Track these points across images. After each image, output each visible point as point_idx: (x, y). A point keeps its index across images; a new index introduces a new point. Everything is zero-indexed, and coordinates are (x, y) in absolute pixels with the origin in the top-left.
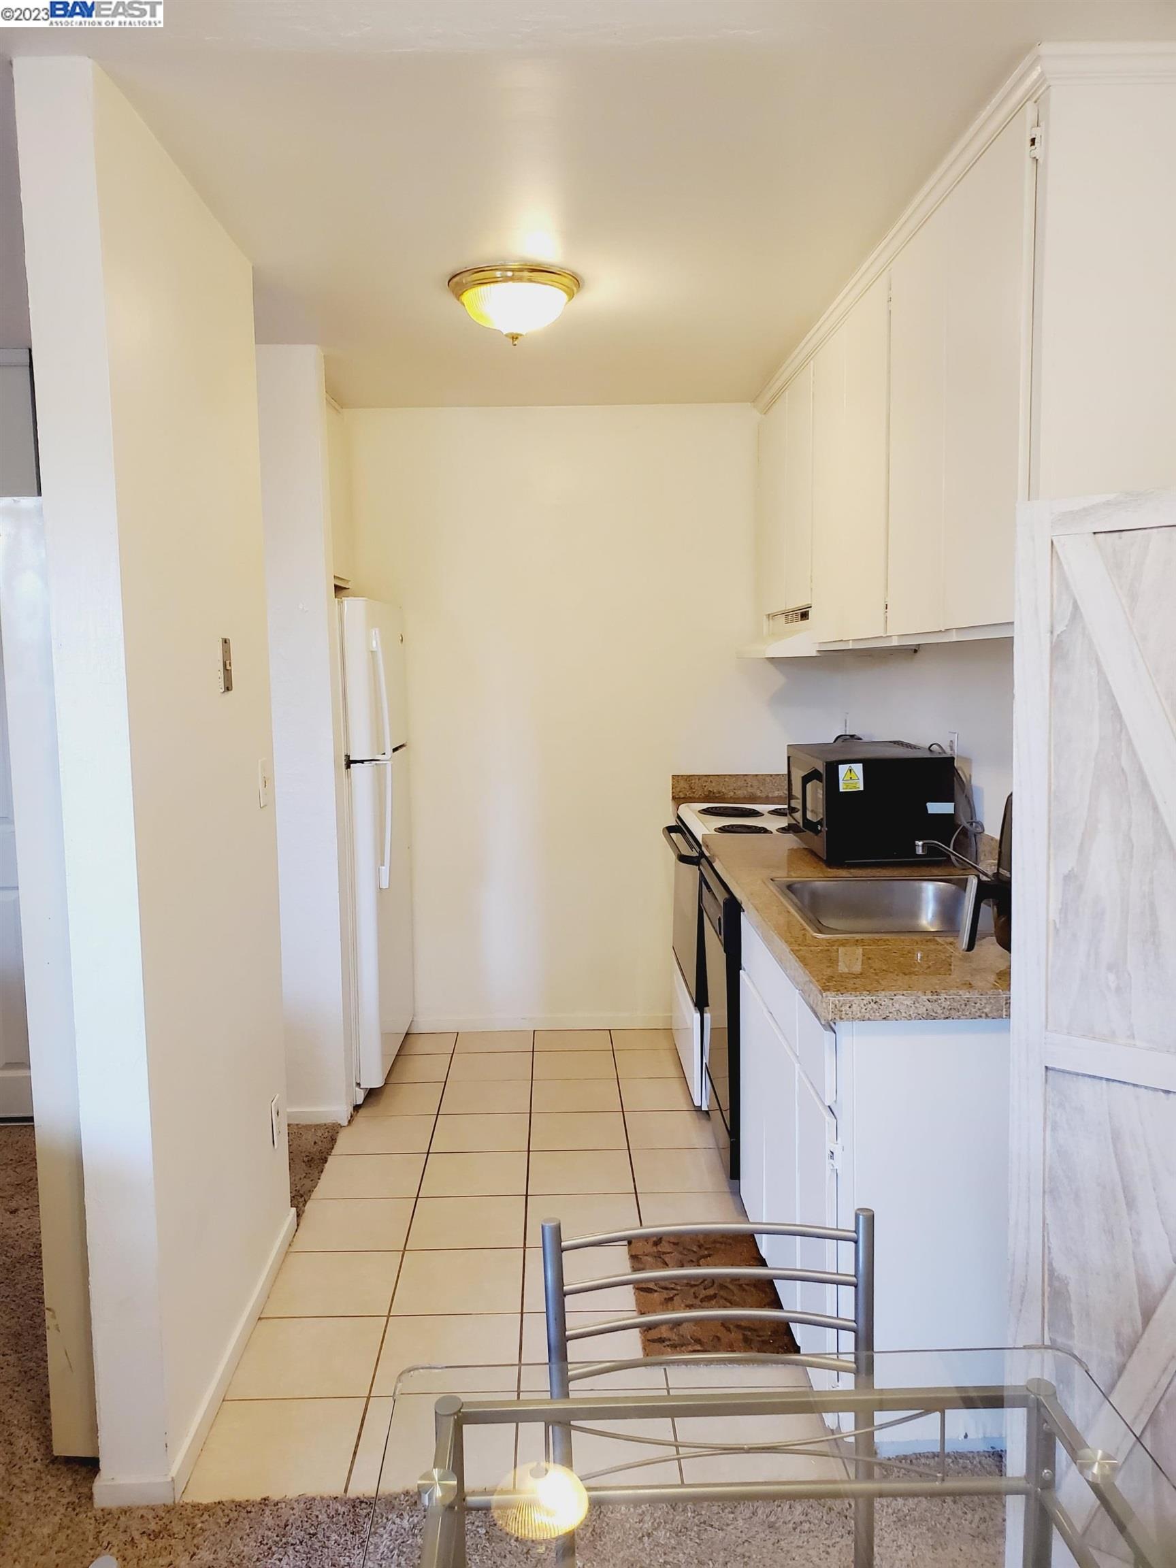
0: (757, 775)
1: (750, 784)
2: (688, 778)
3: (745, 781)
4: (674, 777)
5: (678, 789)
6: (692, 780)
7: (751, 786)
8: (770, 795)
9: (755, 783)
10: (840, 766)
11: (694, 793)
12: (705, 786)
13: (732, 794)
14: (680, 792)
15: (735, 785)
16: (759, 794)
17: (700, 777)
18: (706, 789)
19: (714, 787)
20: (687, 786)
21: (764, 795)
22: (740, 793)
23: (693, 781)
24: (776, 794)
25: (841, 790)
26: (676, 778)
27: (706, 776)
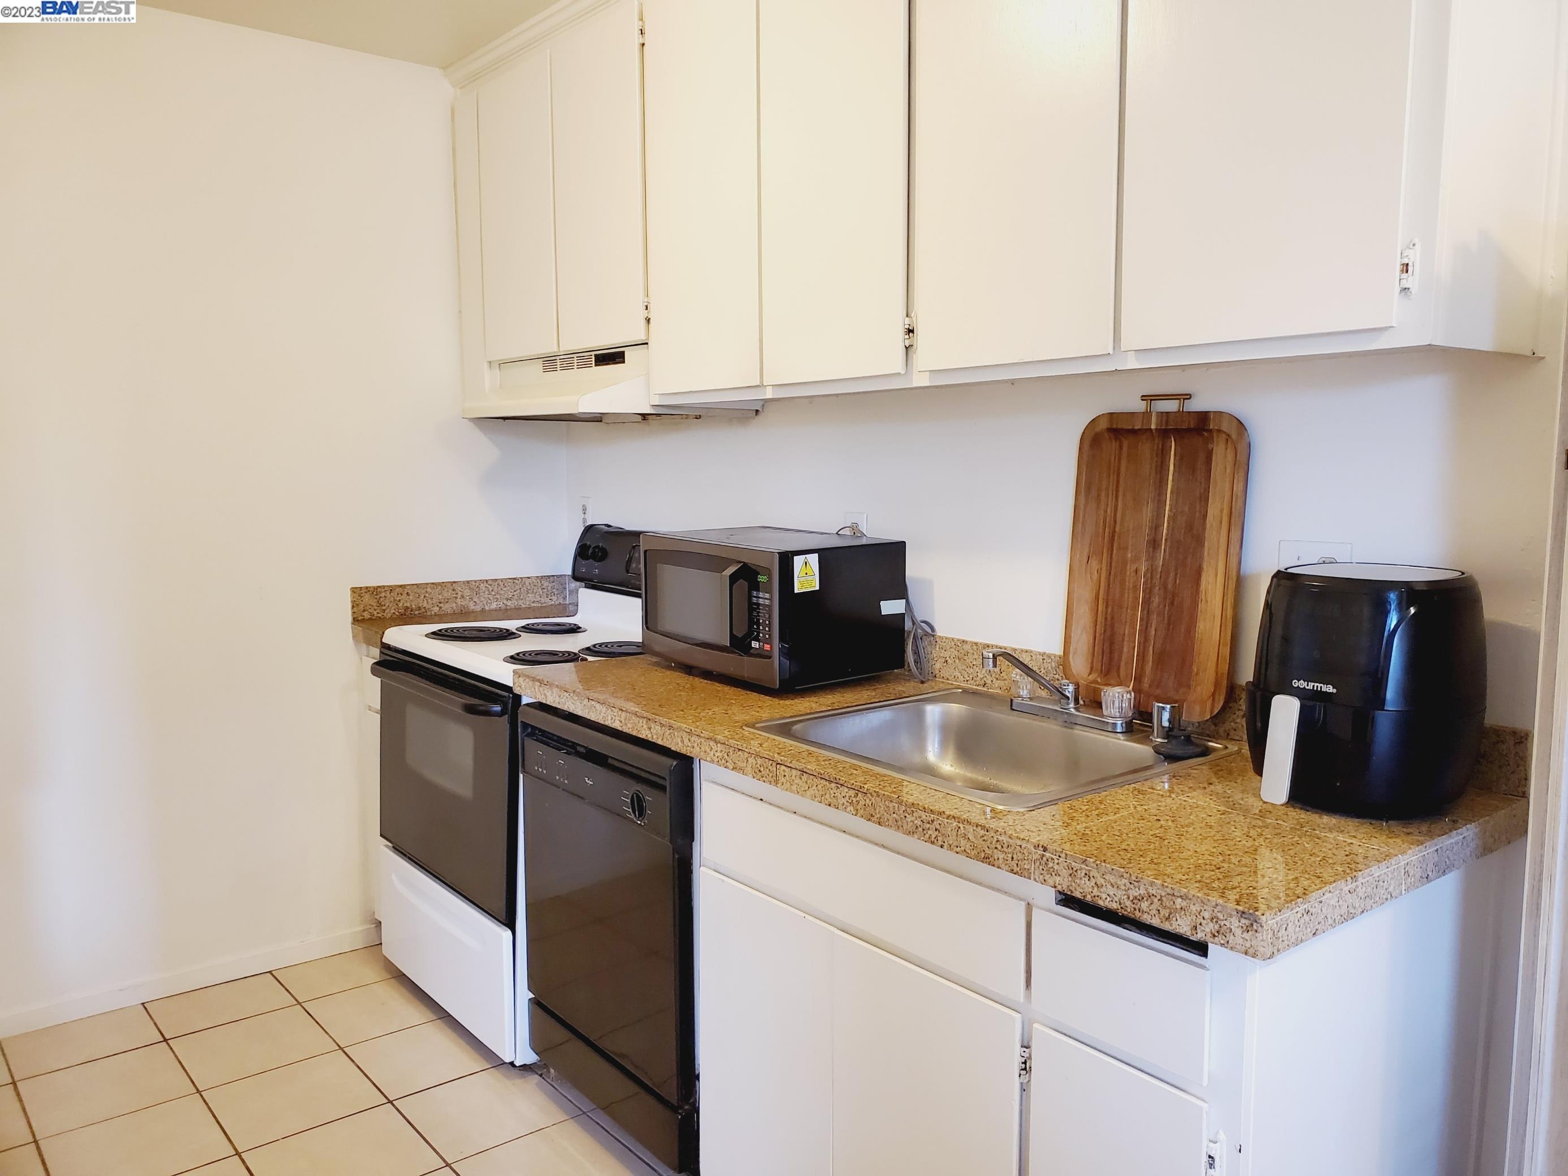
0: (468, 582)
1: (460, 594)
2: (375, 591)
3: (454, 590)
4: (354, 590)
5: (361, 607)
6: (381, 592)
7: (462, 596)
8: (487, 608)
9: (467, 593)
10: (795, 558)
11: (384, 610)
12: (400, 601)
13: (436, 609)
14: (364, 611)
15: (440, 597)
16: (472, 606)
17: (391, 589)
18: (400, 605)
19: (407, 602)
20: (374, 603)
21: (478, 608)
22: (447, 608)
23: (383, 595)
24: (494, 606)
25: (797, 590)
26: (358, 591)
27: (401, 586)
